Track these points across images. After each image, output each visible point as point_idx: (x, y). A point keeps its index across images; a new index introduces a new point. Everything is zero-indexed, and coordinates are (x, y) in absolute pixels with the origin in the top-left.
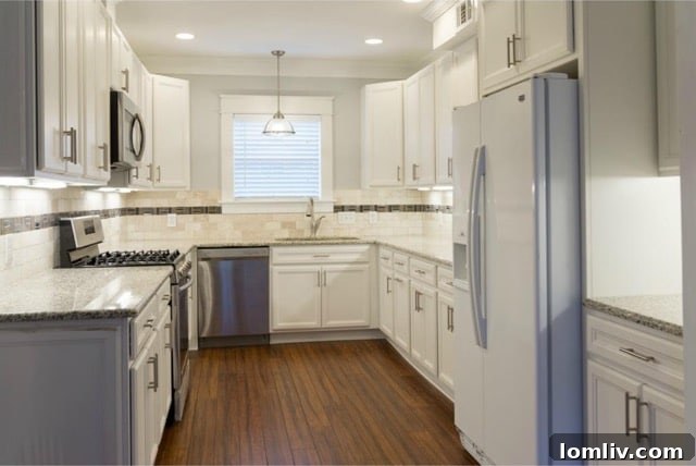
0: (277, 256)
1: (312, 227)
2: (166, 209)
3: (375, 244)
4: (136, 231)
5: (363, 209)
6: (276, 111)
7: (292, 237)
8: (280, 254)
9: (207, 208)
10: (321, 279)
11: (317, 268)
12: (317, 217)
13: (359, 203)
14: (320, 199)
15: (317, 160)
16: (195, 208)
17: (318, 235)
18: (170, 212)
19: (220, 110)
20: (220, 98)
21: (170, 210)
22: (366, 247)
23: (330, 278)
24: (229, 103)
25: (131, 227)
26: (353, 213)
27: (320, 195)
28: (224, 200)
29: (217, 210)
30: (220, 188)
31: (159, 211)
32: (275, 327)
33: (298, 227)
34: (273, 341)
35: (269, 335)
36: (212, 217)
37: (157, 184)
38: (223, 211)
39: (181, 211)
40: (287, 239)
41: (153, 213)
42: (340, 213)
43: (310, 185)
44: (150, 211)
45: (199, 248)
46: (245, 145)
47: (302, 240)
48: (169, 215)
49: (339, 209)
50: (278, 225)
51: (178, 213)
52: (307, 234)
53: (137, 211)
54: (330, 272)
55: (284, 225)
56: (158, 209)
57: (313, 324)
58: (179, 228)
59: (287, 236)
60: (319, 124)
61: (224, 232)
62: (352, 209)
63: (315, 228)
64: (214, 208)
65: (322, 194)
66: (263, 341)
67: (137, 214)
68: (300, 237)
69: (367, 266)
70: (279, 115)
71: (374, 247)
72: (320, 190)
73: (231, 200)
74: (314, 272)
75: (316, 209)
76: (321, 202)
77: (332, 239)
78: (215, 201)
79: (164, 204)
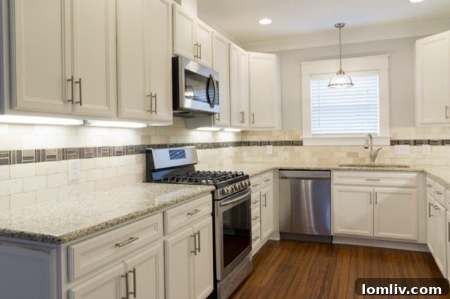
0: (336, 178)
1: (371, 156)
2: (266, 142)
3: (422, 172)
4: (248, 157)
5: (416, 143)
6: (338, 70)
7: (355, 164)
8: (339, 177)
9: (293, 142)
10: (373, 198)
11: (370, 189)
12: (375, 149)
13: (413, 137)
14: (379, 135)
15: (376, 105)
16: (285, 142)
17: (377, 162)
18: (269, 144)
19: (301, 73)
20: (301, 65)
21: (269, 143)
22: (414, 175)
23: (380, 198)
24: (307, 67)
25: (245, 154)
26: (408, 146)
27: (378, 132)
28: (304, 136)
29: (300, 143)
30: (302, 128)
31: (261, 144)
32: (335, 232)
33: (360, 156)
34: (335, 242)
35: (332, 236)
36: (297, 148)
37: (252, 125)
38: (304, 144)
39: (276, 144)
40: (350, 166)
41: (258, 145)
42: (396, 146)
43: (371, 124)
44: (256, 144)
45: (280, 170)
46: (319, 97)
47: (362, 166)
48: (268, 146)
49: (394, 143)
50: (344, 155)
51: (274, 145)
52: (368, 162)
53: (248, 144)
54: (381, 193)
55: (349, 154)
56: (261, 142)
57: (366, 232)
58: (274, 154)
59: (351, 162)
60: (377, 77)
61: (304, 159)
62: (407, 142)
63: (373, 157)
64: (298, 142)
65: (380, 131)
66: (327, 241)
67: (249, 145)
68: (361, 164)
69: (415, 190)
70: (341, 72)
71: (422, 175)
72: (378, 128)
73: (310, 136)
74: (367, 192)
75: (375, 142)
76: (380, 138)
77: (388, 166)
78: (298, 137)
79: (265, 139)
